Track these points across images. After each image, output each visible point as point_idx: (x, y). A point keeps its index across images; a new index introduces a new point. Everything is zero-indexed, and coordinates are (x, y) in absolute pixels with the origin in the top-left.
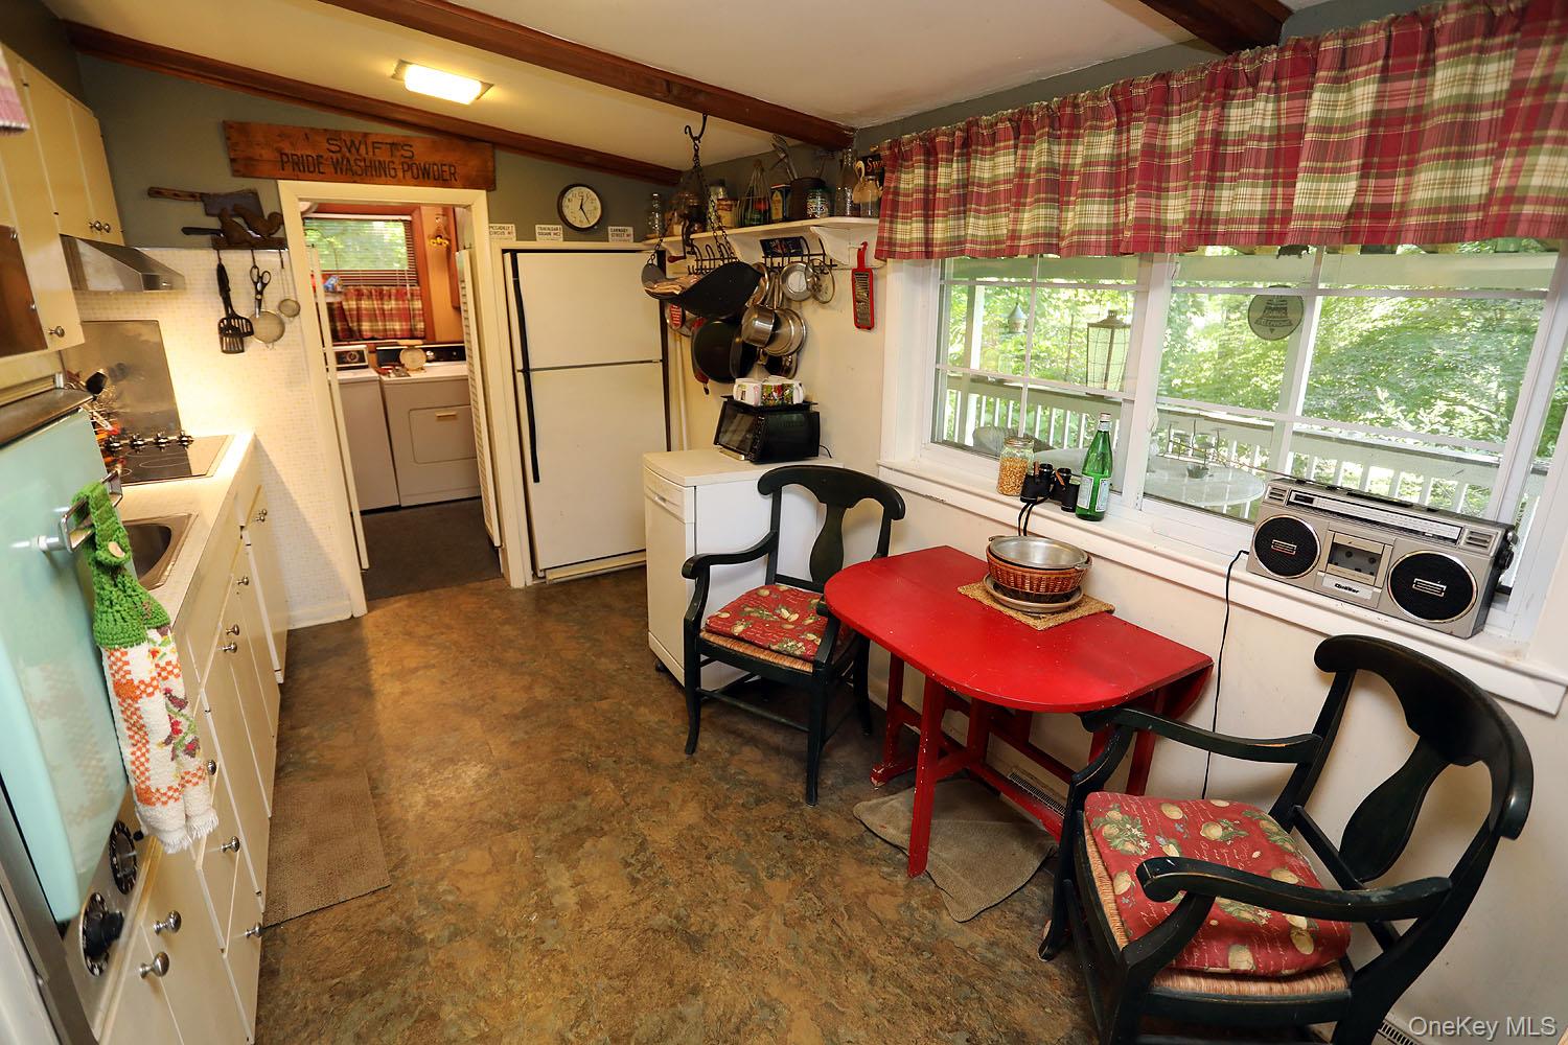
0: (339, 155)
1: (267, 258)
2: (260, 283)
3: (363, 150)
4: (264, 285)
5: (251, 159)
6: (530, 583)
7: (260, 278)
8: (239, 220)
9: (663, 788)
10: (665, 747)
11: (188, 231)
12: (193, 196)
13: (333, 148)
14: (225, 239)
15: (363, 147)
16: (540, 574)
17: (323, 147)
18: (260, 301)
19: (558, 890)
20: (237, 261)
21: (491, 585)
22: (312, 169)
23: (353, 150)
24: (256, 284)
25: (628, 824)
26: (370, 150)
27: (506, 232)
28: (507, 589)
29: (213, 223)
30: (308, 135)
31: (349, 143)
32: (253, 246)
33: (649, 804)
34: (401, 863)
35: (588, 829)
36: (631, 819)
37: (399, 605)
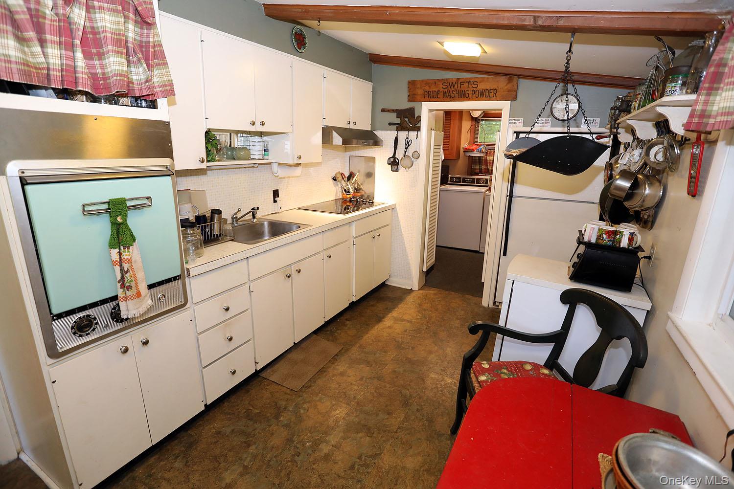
0: (446, 90)
1: (412, 134)
2: (408, 145)
3: (456, 87)
4: (409, 145)
5: (414, 94)
6: (491, 306)
7: (408, 142)
8: (406, 119)
9: (419, 439)
10: (447, 420)
11: (390, 124)
12: (393, 111)
13: (444, 87)
14: (401, 127)
15: (456, 85)
16: (497, 304)
17: (441, 87)
18: (406, 152)
19: (327, 442)
20: (402, 135)
21: (474, 299)
22: (435, 97)
23: (452, 87)
24: (406, 145)
25: (384, 441)
26: (459, 85)
27: (518, 122)
28: (479, 304)
29: (398, 121)
30: (435, 82)
31: (451, 84)
32: (409, 130)
33: (404, 440)
34: (308, 387)
35: (369, 429)
36: (388, 440)
37: (432, 292)
